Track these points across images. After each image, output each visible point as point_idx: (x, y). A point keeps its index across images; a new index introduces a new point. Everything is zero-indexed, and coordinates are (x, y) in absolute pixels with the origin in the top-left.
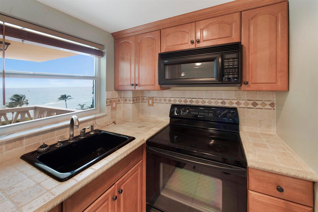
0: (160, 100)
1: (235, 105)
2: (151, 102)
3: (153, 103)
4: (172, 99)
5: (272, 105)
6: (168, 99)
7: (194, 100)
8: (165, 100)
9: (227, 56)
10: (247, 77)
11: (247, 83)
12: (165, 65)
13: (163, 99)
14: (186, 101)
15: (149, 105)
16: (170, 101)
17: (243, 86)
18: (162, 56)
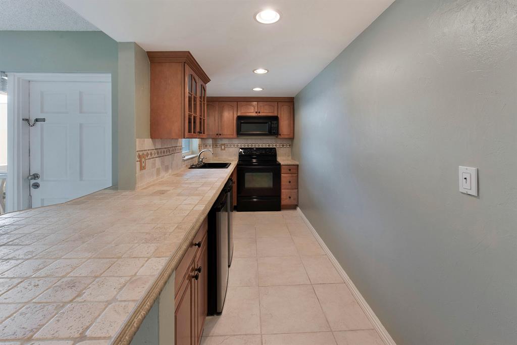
0: (231, 146)
1: (274, 147)
2: (223, 147)
3: (225, 148)
4: (239, 145)
5: (290, 146)
6: (236, 145)
7: (253, 145)
8: (234, 146)
9: (273, 122)
10: (280, 132)
11: (280, 135)
12: (242, 123)
13: (232, 145)
14: (248, 146)
15: (222, 149)
16: (237, 146)
17: (279, 136)
18: (240, 118)
